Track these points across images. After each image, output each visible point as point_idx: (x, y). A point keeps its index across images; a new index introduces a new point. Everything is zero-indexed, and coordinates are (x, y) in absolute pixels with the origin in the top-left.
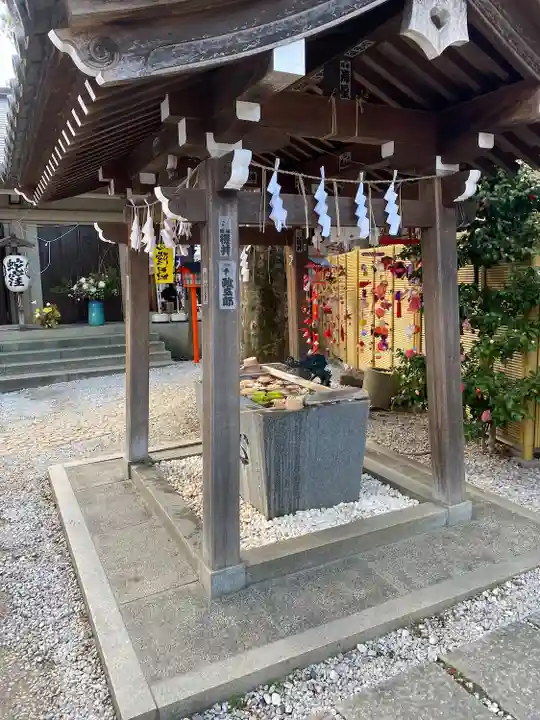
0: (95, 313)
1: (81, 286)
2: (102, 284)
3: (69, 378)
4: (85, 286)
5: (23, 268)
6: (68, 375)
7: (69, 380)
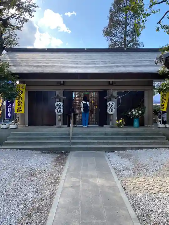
0: (136, 123)
1: (132, 113)
2: (140, 112)
3: (132, 149)
4: (134, 113)
5: (114, 106)
6: (131, 148)
7: (131, 150)
